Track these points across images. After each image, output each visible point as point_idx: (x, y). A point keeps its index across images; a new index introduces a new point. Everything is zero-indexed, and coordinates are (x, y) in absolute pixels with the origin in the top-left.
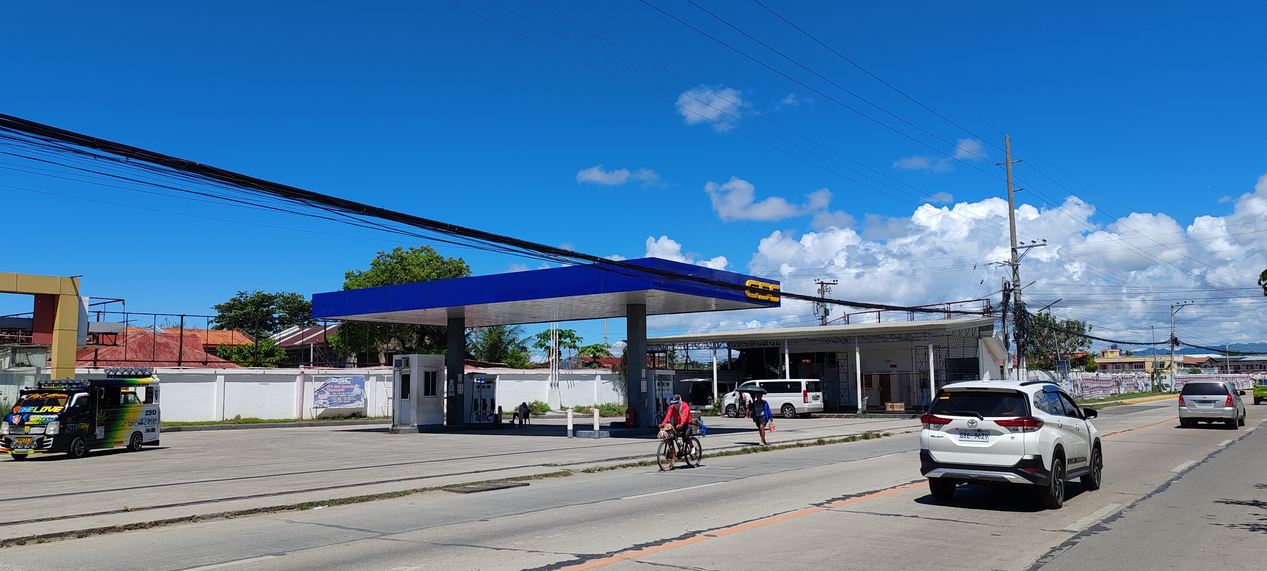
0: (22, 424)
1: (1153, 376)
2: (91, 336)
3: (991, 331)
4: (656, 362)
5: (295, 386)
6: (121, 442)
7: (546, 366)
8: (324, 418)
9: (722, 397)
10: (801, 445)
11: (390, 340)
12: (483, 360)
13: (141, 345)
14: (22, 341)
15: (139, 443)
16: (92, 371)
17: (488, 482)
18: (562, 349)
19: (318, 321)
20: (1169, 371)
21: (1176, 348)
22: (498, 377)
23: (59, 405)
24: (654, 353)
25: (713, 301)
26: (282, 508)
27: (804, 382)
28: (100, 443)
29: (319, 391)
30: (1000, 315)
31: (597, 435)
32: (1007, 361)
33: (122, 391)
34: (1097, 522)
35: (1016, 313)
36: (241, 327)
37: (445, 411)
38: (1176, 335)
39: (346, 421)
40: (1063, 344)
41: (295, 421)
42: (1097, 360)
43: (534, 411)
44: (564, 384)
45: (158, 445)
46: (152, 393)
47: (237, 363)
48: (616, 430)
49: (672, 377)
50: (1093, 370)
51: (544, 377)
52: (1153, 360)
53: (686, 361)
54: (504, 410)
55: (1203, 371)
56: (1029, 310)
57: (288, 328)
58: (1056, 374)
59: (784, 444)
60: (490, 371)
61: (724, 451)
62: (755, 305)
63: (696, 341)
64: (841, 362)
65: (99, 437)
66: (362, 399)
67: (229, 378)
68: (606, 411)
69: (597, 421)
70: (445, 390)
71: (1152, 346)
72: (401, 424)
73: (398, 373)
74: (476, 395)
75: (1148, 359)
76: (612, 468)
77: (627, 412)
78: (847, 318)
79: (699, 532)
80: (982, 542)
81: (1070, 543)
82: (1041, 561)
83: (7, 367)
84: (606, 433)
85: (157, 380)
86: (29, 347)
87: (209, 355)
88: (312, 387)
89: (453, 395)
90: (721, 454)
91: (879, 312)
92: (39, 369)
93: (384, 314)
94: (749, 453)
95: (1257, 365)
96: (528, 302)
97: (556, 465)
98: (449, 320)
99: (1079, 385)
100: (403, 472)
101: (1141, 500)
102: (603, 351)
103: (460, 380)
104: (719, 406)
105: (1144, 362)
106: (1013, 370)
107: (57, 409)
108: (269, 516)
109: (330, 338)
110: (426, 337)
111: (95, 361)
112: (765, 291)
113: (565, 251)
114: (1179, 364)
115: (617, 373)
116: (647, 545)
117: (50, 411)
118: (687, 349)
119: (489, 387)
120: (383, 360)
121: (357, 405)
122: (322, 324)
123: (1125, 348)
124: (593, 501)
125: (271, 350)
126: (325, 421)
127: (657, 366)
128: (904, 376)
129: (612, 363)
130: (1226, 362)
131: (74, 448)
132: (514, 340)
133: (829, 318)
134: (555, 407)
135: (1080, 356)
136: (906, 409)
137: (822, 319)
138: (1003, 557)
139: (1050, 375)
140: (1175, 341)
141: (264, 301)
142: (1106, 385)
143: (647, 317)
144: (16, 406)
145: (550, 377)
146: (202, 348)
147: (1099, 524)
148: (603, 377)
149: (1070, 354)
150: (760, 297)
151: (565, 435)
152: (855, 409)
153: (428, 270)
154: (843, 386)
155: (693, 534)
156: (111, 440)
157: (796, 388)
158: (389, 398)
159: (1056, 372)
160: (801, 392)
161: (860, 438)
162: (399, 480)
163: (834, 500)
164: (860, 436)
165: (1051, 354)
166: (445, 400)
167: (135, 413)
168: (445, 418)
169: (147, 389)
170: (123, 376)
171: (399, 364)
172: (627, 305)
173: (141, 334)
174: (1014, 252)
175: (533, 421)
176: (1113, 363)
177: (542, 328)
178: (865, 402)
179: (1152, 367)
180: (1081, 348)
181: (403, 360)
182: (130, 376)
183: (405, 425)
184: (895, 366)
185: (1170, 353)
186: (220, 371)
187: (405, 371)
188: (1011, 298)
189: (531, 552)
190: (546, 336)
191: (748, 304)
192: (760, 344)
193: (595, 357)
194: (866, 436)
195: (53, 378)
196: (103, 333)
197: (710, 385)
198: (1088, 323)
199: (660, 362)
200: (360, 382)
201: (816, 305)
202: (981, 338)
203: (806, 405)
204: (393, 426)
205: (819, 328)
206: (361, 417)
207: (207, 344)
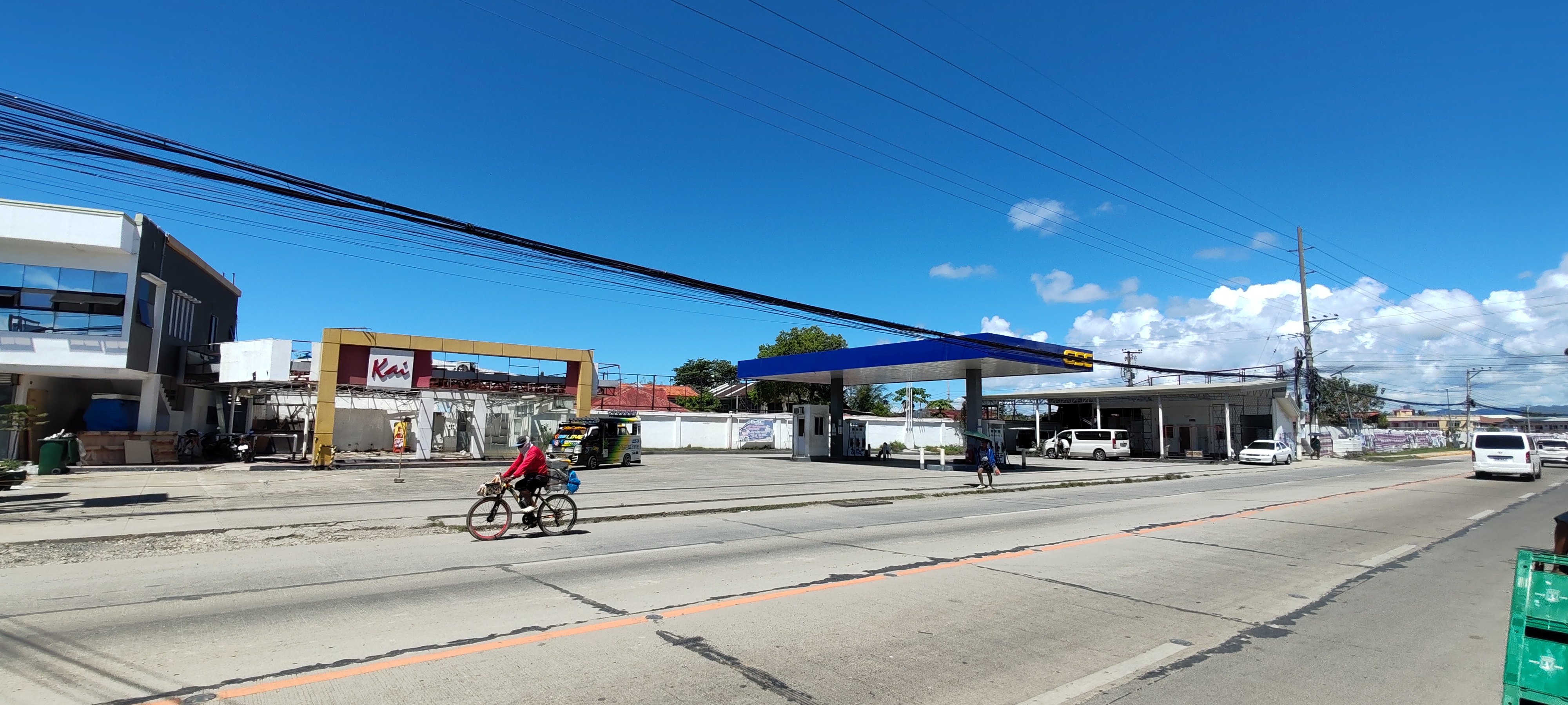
0: (560, 446)
1: (1447, 433)
2: (600, 389)
3: (1283, 393)
4: (989, 414)
5: (726, 425)
6: (617, 461)
7: (903, 415)
8: (746, 449)
9: (1043, 442)
10: (1111, 483)
11: (790, 394)
12: (855, 410)
13: (629, 395)
14: (560, 392)
15: (628, 461)
16: (600, 412)
17: (862, 499)
18: (914, 403)
19: (740, 380)
20: (1465, 429)
21: (1472, 409)
22: (867, 422)
23: (581, 434)
24: (987, 407)
25: (1036, 366)
26: (720, 510)
27: (1113, 432)
28: (605, 461)
29: (743, 429)
30: (1293, 378)
31: (943, 469)
32: (1299, 418)
33: (618, 426)
34: (1392, 560)
35: (1308, 378)
36: (691, 383)
37: (830, 446)
38: (1472, 397)
39: (761, 451)
40: (1355, 405)
41: (726, 450)
42: (1389, 419)
43: (895, 449)
44: (916, 428)
45: (640, 463)
46: (636, 428)
47: (689, 408)
48: (958, 465)
49: (1002, 426)
50: (1385, 428)
51: (902, 424)
52: (1448, 419)
53: (1014, 413)
54: (872, 447)
55: (1501, 430)
56: (1321, 375)
57: (721, 385)
58: (1348, 430)
59: (1096, 481)
60: (861, 418)
61: (1046, 484)
62: (1071, 370)
63: (1022, 398)
64: (1146, 416)
65: (604, 457)
66: (772, 436)
67: (684, 419)
68: (950, 450)
69: (943, 458)
70: (830, 431)
71: (1447, 407)
72: (799, 455)
73: (796, 418)
74: (852, 436)
75: (1442, 419)
76: (956, 494)
77: (967, 452)
78: (1150, 381)
79: (1028, 547)
80: (1278, 570)
81: (1365, 577)
82: (1337, 590)
83: (551, 408)
84: (950, 467)
85: (640, 419)
86: (563, 396)
87: (671, 403)
88: (737, 426)
89: (835, 435)
90: (1044, 487)
91: (1179, 375)
92: (569, 410)
93: (786, 375)
94: (1067, 487)
95: (1561, 426)
96: (890, 367)
97: (912, 490)
98: (832, 380)
99: (1372, 440)
100: (801, 489)
101: (1437, 543)
102: (946, 404)
103: (840, 424)
104: (1041, 449)
105: (1438, 421)
106: (1306, 425)
107: (580, 437)
108: (712, 515)
109: (749, 391)
110: (816, 392)
111: (602, 405)
112: (1080, 359)
113: (918, 329)
114: (1475, 424)
115: (958, 421)
116: (986, 554)
117: (576, 438)
118: (1015, 404)
119: (861, 430)
120: (785, 408)
121: (768, 440)
122: (744, 382)
123: (1417, 408)
124: (942, 518)
125: (711, 400)
126: (747, 451)
127: (990, 417)
128: (1202, 429)
129: (954, 414)
130: (1527, 422)
131: (590, 462)
132: (879, 395)
133: (1135, 381)
134: (910, 446)
135: (1372, 414)
136: (1204, 456)
137: (1129, 381)
138: (1299, 584)
139: (1342, 431)
140: (1471, 403)
141: (703, 366)
142: (1399, 441)
143: (982, 379)
144: (556, 434)
145: (906, 423)
146: (666, 398)
147: (1394, 561)
148: (947, 425)
149: (1362, 413)
150: (1076, 363)
151: (919, 467)
152: (1157, 455)
153: (816, 344)
154: (1147, 436)
155: (1023, 548)
156: (611, 459)
157: (1106, 436)
158: (790, 436)
159: (1348, 428)
160: (1110, 439)
161: (1163, 479)
162: (798, 495)
163: (1141, 528)
164: (1163, 477)
165: (1343, 413)
166: (830, 439)
167: (625, 442)
168: (830, 451)
169: (633, 425)
170: (619, 416)
171: (796, 411)
172: (967, 370)
173: (629, 388)
174: (1306, 326)
175: (894, 456)
176: (1406, 422)
177: (900, 386)
178: (1167, 449)
179: (1447, 425)
180: (1373, 408)
181: (800, 409)
182: (623, 416)
183: (801, 455)
184: (1194, 420)
185: (1466, 414)
186: (678, 414)
187: (801, 417)
188: (1303, 364)
189: (896, 553)
190: (902, 392)
191: (1066, 369)
192: (1076, 401)
193: (940, 409)
194: (1168, 477)
195: (578, 416)
196: (606, 387)
197: (1033, 433)
198: (1381, 386)
199: (992, 414)
200: (770, 423)
201: (1123, 370)
202: (1274, 398)
203: (1115, 451)
204: (793, 456)
205: (1124, 388)
206: (771, 448)
207: (670, 396)
